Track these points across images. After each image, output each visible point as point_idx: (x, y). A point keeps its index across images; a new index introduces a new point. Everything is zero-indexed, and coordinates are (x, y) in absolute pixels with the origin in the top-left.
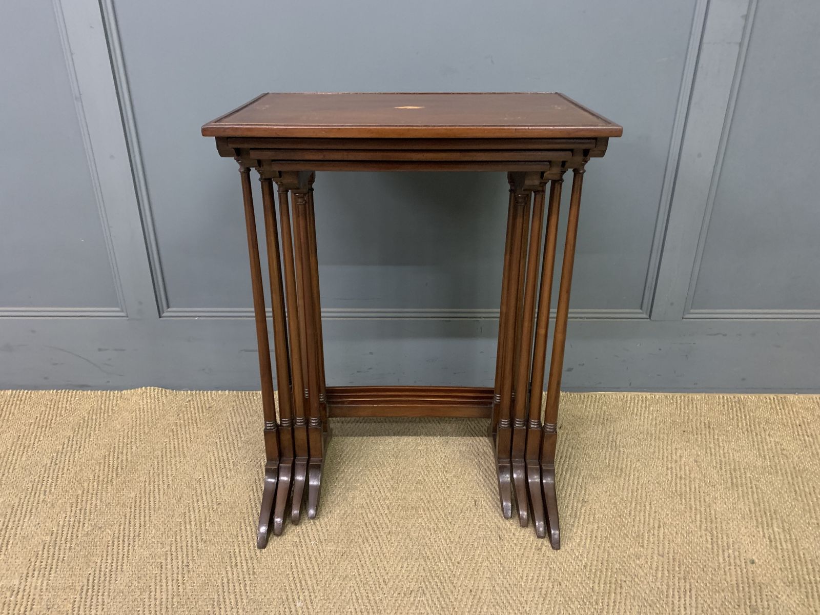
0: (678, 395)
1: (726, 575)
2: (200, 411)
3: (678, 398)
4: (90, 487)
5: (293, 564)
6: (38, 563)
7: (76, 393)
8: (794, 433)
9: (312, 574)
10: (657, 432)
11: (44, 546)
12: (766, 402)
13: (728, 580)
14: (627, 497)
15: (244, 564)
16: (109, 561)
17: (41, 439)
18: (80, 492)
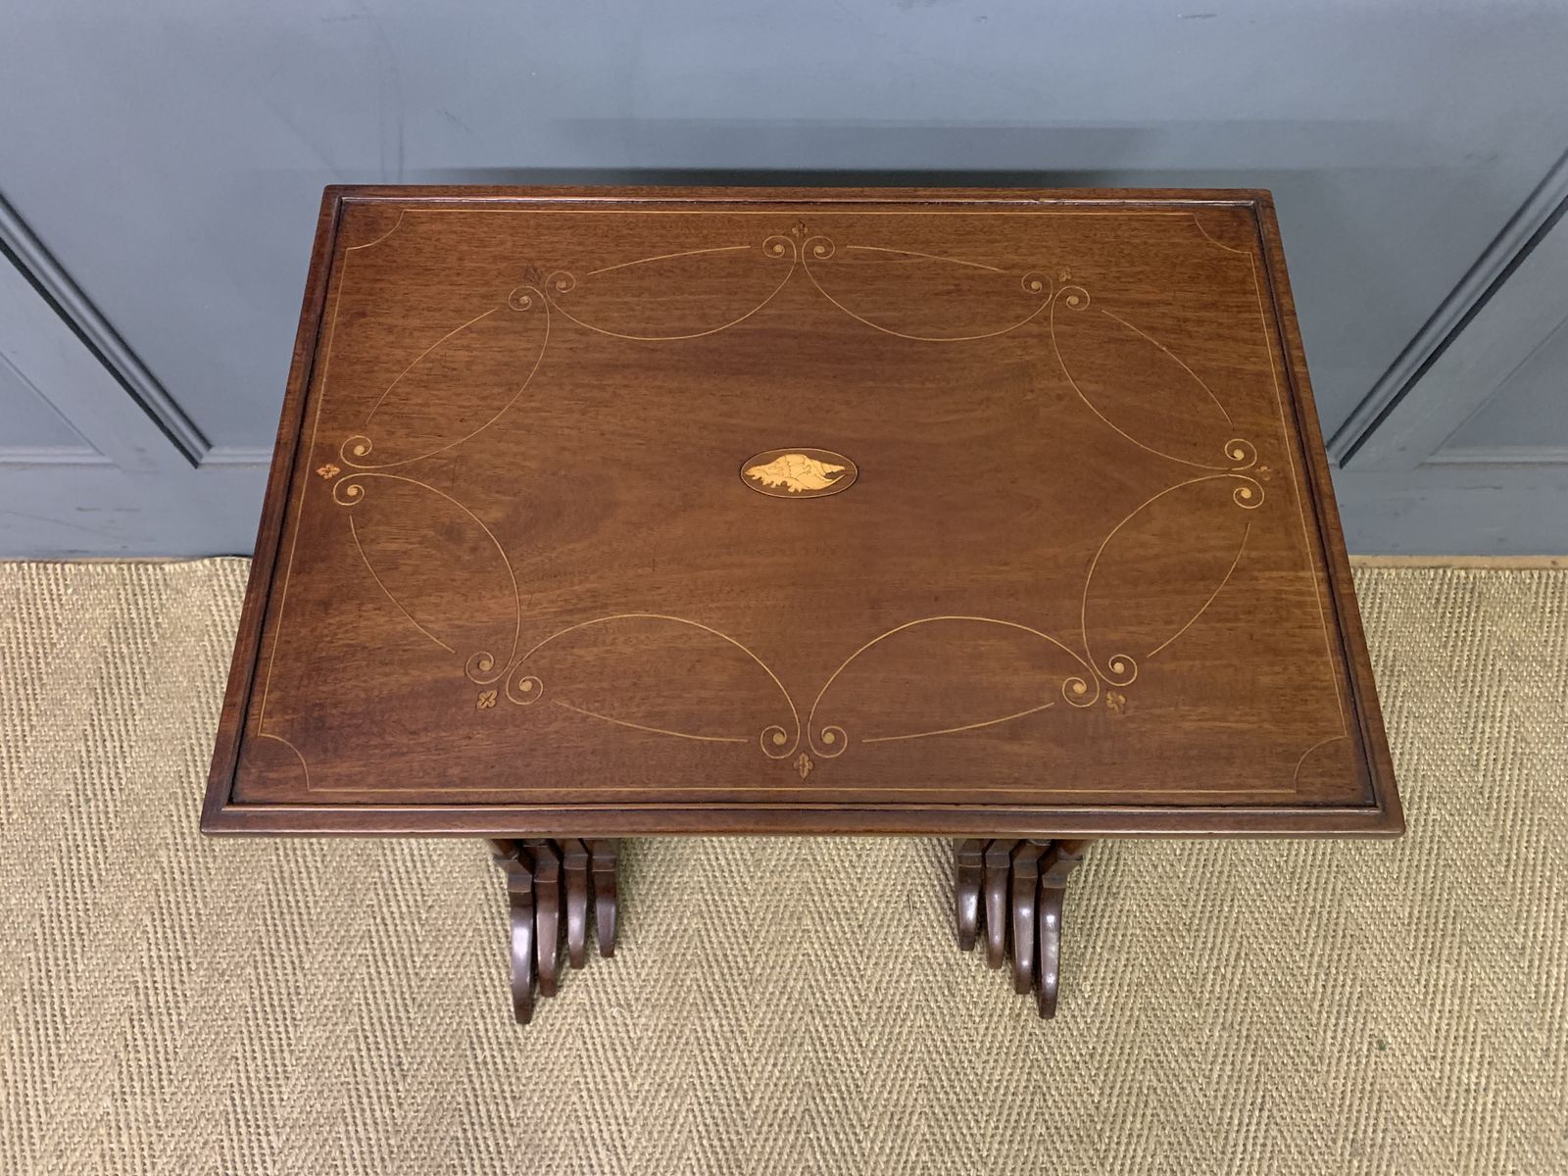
1: (1329, 1073)
4: (174, 864)
5: (585, 1060)
6: (133, 1062)
9: (619, 1081)
12: (1530, 585)
13: (1331, 1083)
16: (259, 1055)
17: (34, 720)
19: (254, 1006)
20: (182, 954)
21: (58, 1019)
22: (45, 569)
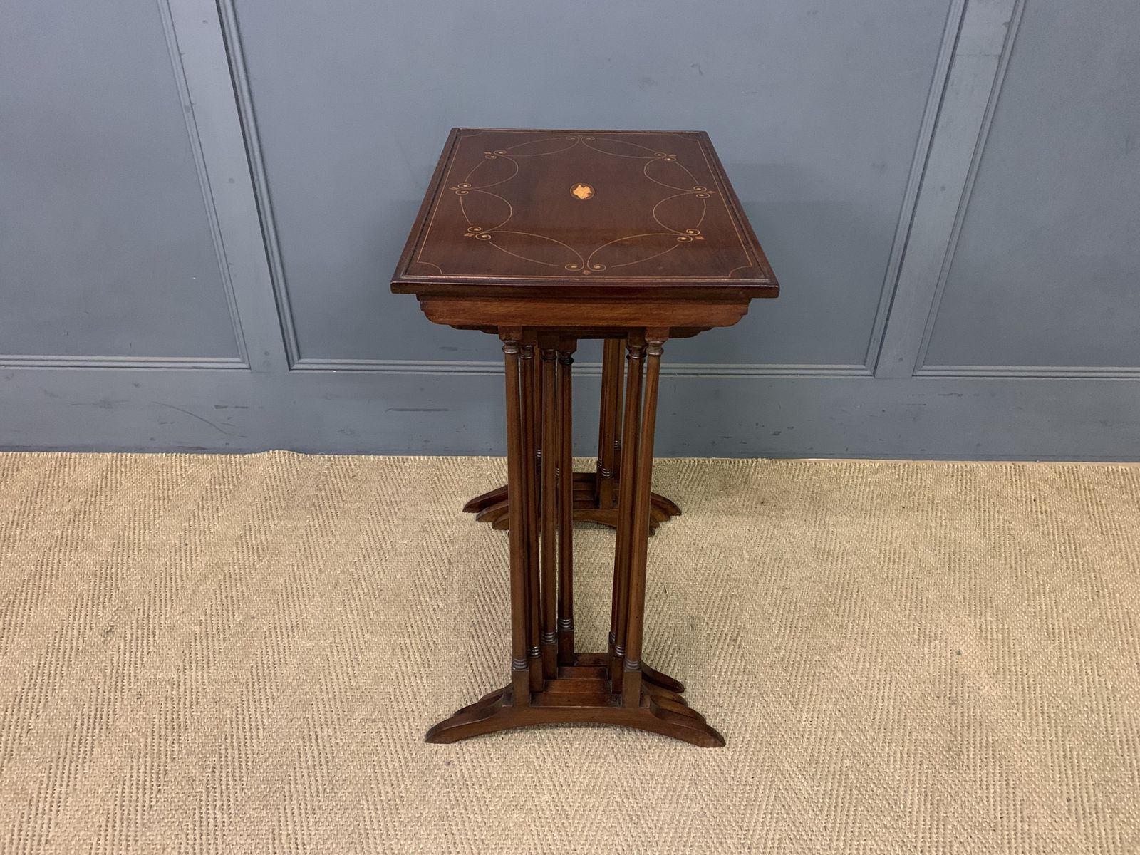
0: (901, 462)
1: (929, 666)
2: (343, 480)
3: (902, 467)
4: (232, 571)
5: (471, 656)
6: (193, 655)
7: (189, 457)
8: (1026, 509)
9: (492, 666)
10: (873, 508)
11: (195, 637)
12: (1002, 472)
13: (931, 671)
14: (833, 584)
15: (418, 657)
16: (270, 653)
17: (162, 513)
18: (221, 577)
19: (270, 632)
20: (230, 609)
21: (151, 636)
22: (180, 456)
